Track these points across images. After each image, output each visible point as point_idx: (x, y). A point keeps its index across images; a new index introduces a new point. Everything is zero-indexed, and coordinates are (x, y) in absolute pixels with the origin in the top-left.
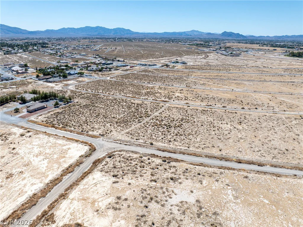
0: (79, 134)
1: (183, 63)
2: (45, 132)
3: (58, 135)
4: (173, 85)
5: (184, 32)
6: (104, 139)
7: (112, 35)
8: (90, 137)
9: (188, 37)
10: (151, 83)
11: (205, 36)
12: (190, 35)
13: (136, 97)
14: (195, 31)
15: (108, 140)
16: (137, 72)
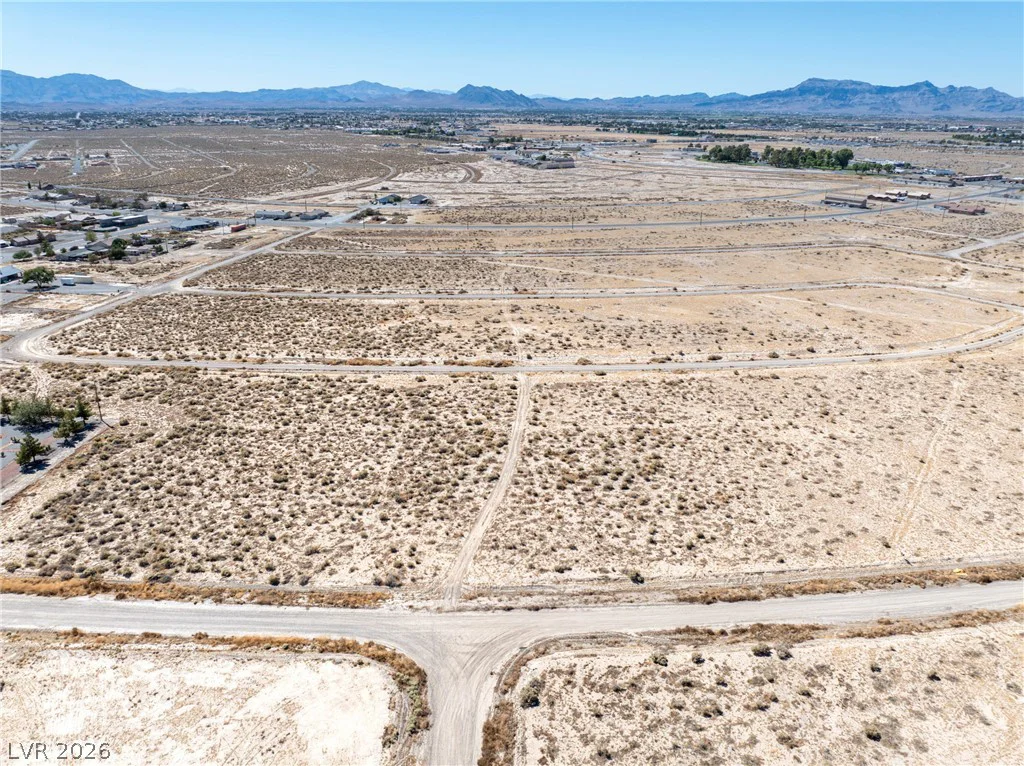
0: (270, 604)
1: (422, 202)
2: (75, 633)
3: (163, 633)
4: (463, 292)
5: (333, 90)
6: (416, 604)
7: (48, 102)
8: (337, 606)
9: (349, 105)
10: (374, 291)
11: (406, 100)
12: (357, 100)
13: (370, 358)
14: (369, 84)
15: (440, 603)
16: (276, 248)
